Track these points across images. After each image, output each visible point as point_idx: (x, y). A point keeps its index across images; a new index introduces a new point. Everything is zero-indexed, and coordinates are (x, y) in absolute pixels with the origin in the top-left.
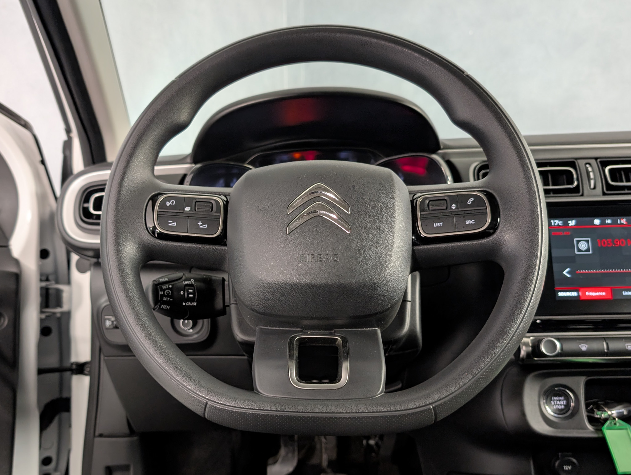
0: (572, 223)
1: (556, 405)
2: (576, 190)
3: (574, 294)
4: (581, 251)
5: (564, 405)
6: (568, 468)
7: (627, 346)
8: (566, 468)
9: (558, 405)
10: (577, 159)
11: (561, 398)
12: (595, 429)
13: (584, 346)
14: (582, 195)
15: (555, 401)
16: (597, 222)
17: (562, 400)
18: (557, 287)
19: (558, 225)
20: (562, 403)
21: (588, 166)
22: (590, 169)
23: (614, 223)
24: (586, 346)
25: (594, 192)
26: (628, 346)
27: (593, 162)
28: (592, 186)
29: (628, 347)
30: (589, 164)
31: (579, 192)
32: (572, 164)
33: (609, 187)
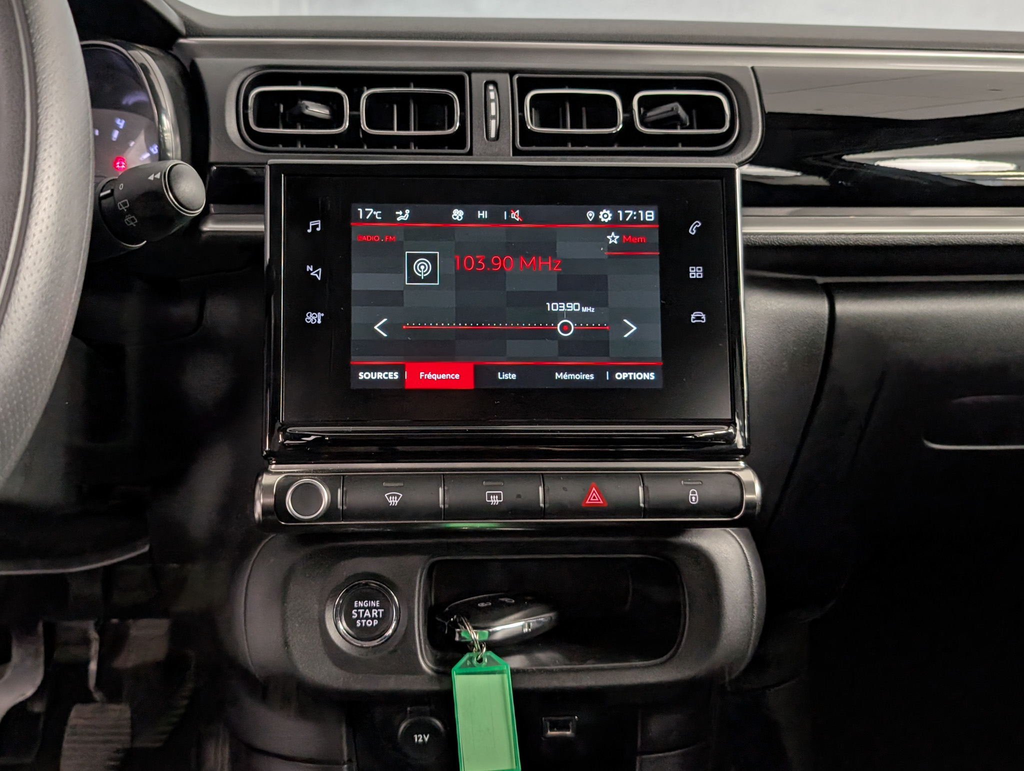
0: (403, 216)
1: (363, 618)
2: (458, 141)
3: (394, 376)
4: (419, 279)
5: (378, 619)
6: (423, 739)
7: (489, 495)
8: (418, 739)
9: (367, 618)
10: (469, 71)
11: (373, 604)
12: (436, 672)
13: (394, 495)
14: (470, 153)
15: (361, 611)
16: (458, 214)
17: (376, 608)
18: (355, 359)
19: (373, 216)
20: (375, 613)
21: (491, 87)
22: (492, 95)
23: (495, 219)
24: (398, 496)
25: (496, 147)
26: (492, 497)
27: (503, 79)
28: (493, 134)
29: (489, 499)
30: (495, 84)
31: (463, 146)
32: (456, 81)
33: (527, 137)
